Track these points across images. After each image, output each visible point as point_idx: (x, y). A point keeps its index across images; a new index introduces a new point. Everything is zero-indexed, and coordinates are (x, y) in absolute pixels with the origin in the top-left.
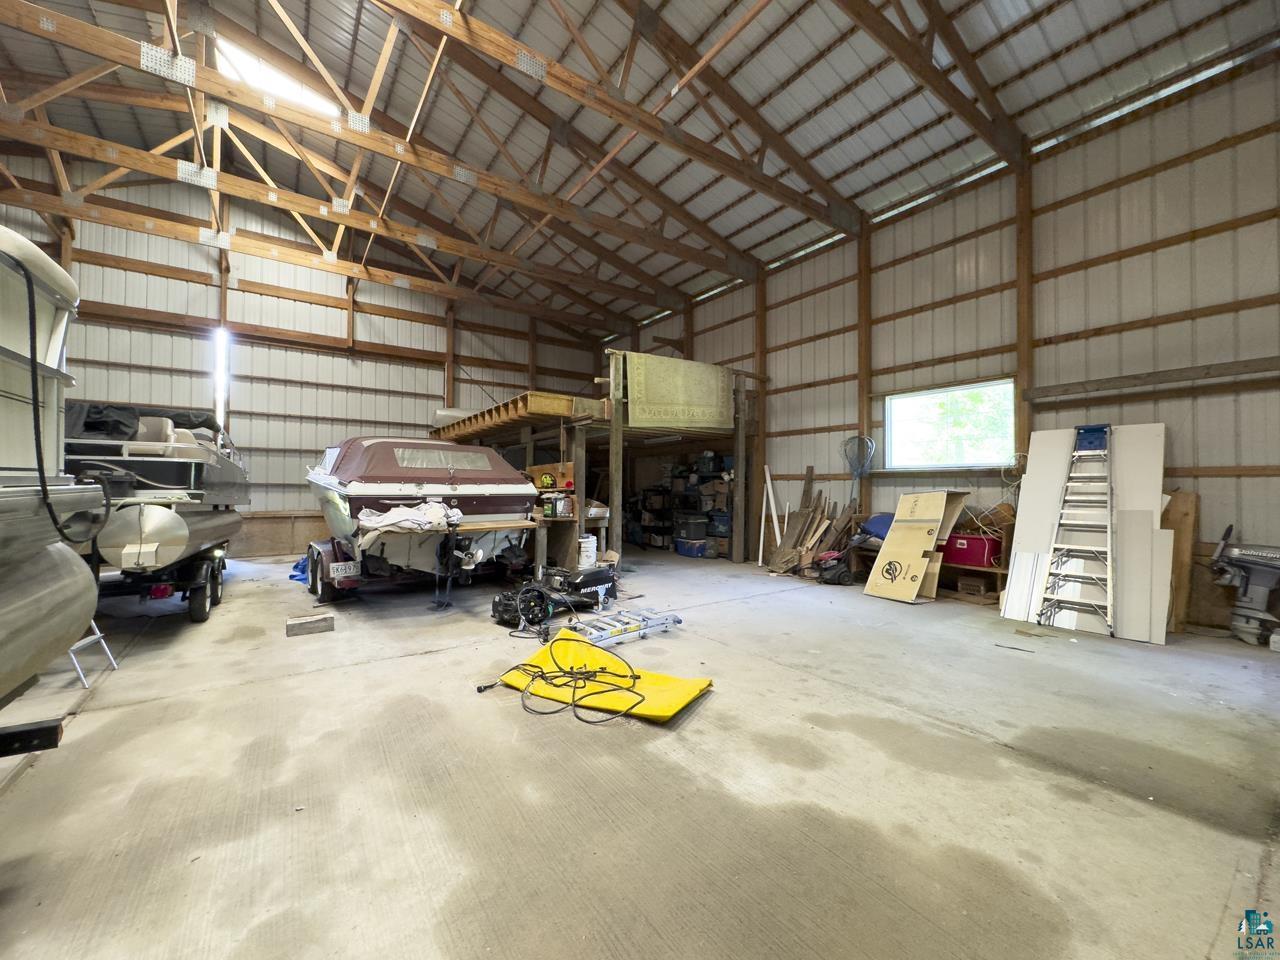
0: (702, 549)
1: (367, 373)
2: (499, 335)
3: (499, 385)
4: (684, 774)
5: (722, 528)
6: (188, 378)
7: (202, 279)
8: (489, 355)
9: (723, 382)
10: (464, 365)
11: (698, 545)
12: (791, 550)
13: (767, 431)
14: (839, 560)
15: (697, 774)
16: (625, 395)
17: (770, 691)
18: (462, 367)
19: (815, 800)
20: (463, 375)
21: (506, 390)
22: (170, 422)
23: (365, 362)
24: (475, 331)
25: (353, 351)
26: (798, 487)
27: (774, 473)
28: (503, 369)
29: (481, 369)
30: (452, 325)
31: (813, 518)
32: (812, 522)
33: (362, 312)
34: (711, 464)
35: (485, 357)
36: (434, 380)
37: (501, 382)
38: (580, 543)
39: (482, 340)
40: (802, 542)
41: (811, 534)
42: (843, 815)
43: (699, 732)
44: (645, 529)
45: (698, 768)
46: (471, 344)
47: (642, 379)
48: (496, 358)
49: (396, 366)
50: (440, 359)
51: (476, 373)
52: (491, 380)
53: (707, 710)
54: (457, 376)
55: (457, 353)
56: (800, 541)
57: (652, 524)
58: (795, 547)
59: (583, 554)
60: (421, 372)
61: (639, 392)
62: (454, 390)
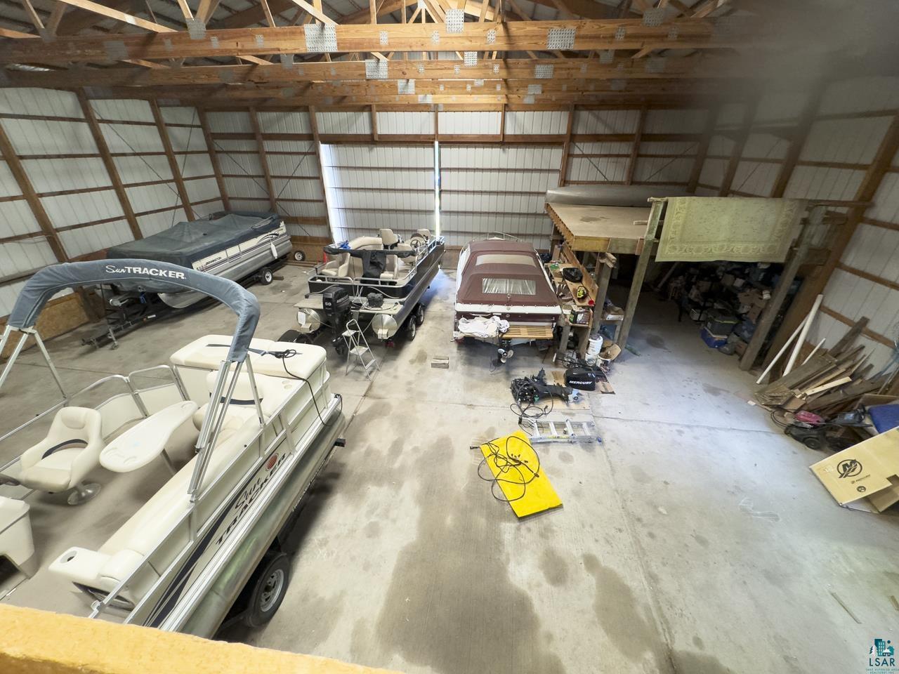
0: (721, 344)
1: (512, 157)
2: (612, 109)
3: (605, 156)
4: (501, 548)
5: (746, 334)
6: (423, 172)
7: (426, 109)
8: (601, 130)
9: (788, 216)
10: (578, 142)
11: (717, 339)
12: (786, 389)
13: (841, 260)
14: (815, 427)
15: (506, 551)
16: (658, 236)
17: (591, 526)
18: (577, 144)
19: (533, 597)
20: (577, 151)
21: (610, 159)
22: (396, 256)
23: (510, 149)
24: (592, 110)
25: (503, 142)
26: (842, 330)
27: (826, 305)
28: (611, 141)
29: (591, 144)
30: (573, 108)
31: (836, 369)
32: (831, 372)
33: (511, 111)
34: (762, 275)
35: (597, 133)
36: (554, 157)
37: (608, 153)
38: (589, 342)
39: (598, 118)
40: (804, 387)
41: (820, 383)
42: (535, 612)
43: (529, 530)
44: (690, 301)
45: (509, 548)
46: (589, 122)
47: (680, 222)
48: (607, 132)
49: (530, 149)
50: (560, 140)
51: (587, 148)
52: (599, 153)
53: (546, 518)
54: (571, 153)
55: (574, 132)
56: (803, 385)
57: (696, 300)
58: (792, 388)
59: (590, 349)
60: (546, 151)
61: (674, 233)
62: (567, 163)
